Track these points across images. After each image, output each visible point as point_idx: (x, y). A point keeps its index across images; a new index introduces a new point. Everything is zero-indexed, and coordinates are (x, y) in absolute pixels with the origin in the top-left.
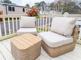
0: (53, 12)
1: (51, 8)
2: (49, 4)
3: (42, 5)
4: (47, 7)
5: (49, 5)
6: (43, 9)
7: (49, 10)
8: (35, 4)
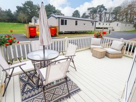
0: (118, 24)
1: (114, 16)
2: (111, 8)
3: (99, 11)
4: (107, 14)
5: (112, 11)
6: (100, 17)
7: (110, 19)
8: (89, 9)
